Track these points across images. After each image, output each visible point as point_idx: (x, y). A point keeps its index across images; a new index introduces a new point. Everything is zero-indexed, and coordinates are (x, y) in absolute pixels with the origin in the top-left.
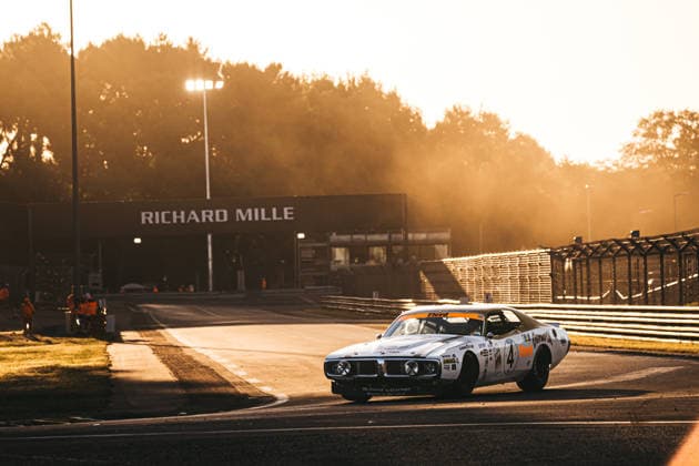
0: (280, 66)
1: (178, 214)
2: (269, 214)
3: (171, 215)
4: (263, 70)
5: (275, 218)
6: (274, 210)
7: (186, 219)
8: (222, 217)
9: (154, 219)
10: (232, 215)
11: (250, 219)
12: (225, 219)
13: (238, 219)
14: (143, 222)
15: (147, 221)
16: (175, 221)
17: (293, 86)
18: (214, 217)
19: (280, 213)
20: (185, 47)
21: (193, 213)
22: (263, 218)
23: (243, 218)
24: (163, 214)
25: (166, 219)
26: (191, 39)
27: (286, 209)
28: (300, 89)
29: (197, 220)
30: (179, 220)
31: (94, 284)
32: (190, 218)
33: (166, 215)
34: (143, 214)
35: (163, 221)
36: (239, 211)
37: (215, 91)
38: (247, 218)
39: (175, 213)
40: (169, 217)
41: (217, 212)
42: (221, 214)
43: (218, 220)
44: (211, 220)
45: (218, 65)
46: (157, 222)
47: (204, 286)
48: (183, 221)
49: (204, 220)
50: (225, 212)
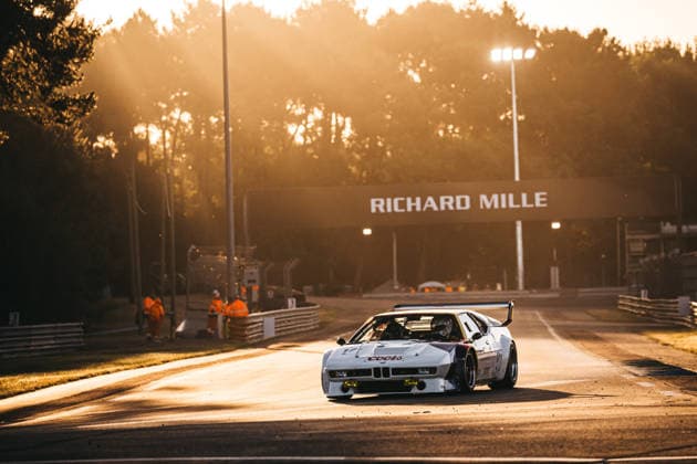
0: (605, 32)
1: (413, 201)
2: (518, 200)
3: (405, 202)
4: (586, 37)
5: (525, 204)
6: (524, 196)
7: (422, 207)
8: (463, 204)
9: (385, 207)
10: (475, 202)
11: (496, 206)
12: (468, 206)
13: (482, 207)
14: (373, 210)
15: (377, 209)
16: (409, 209)
17: (620, 54)
18: (454, 205)
19: (531, 200)
20: (500, 12)
21: (430, 199)
22: (511, 205)
23: (488, 206)
24: (396, 200)
25: (400, 207)
26: (505, 3)
27: (537, 195)
28: (628, 58)
29: (436, 208)
30: (414, 207)
31: (249, 281)
32: (426, 206)
33: (400, 202)
34: (373, 201)
35: (396, 209)
36: (483, 198)
37: (524, 61)
38: (493, 206)
39: (409, 200)
40: (402, 205)
41: (458, 198)
42: (463, 202)
43: (459, 207)
44: (451, 208)
45: (534, 31)
46: (389, 210)
47: (512, 285)
48: (418, 209)
49: (443, 208)
50: (467, 198)
